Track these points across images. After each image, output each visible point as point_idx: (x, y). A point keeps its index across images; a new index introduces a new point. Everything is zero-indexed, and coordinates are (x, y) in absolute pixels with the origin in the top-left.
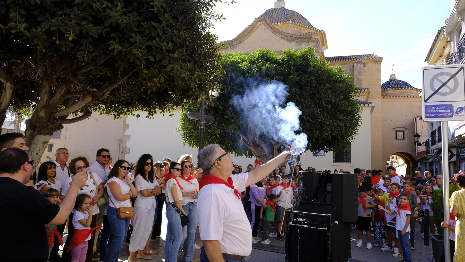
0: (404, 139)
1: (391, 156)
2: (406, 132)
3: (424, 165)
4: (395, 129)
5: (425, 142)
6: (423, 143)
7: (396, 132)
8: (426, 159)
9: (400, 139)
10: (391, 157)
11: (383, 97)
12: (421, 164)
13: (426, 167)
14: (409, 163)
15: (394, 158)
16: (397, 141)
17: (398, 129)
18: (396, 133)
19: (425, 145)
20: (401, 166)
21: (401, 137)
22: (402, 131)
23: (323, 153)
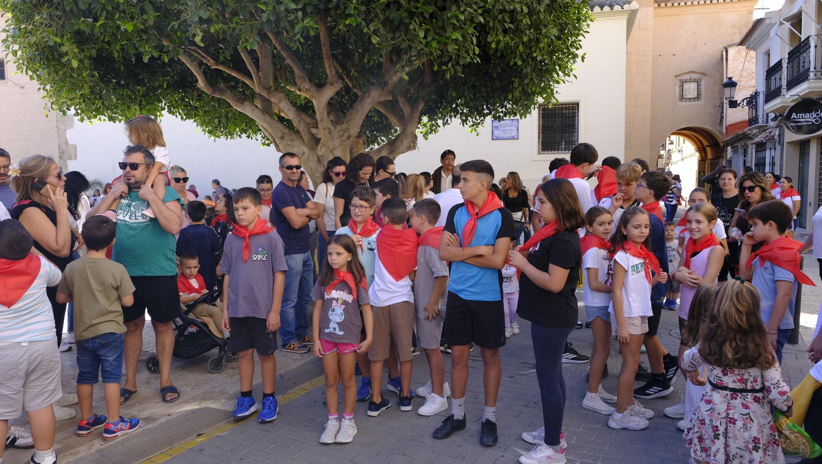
0: (698, 97)
1: (668, 139)
2: (703, 83)
3: (741, 151)
4: (681, 78)
5: (747, 98)
6: (743, 100)
7: (683, 83)
8: (746, 137)
9: (690, 99)
10: (668, 142)
11: (656, 5)
12: (735, 150)
13: (745, 156)
14: (705, 150)
15: (675, 144)
16: (684, 103)
17: (687, 77)
18: (682, 87)
19: (748, 104)
20: (687, 157)
21: (692, 93)
22: (695, 81)
23: (514, 134)
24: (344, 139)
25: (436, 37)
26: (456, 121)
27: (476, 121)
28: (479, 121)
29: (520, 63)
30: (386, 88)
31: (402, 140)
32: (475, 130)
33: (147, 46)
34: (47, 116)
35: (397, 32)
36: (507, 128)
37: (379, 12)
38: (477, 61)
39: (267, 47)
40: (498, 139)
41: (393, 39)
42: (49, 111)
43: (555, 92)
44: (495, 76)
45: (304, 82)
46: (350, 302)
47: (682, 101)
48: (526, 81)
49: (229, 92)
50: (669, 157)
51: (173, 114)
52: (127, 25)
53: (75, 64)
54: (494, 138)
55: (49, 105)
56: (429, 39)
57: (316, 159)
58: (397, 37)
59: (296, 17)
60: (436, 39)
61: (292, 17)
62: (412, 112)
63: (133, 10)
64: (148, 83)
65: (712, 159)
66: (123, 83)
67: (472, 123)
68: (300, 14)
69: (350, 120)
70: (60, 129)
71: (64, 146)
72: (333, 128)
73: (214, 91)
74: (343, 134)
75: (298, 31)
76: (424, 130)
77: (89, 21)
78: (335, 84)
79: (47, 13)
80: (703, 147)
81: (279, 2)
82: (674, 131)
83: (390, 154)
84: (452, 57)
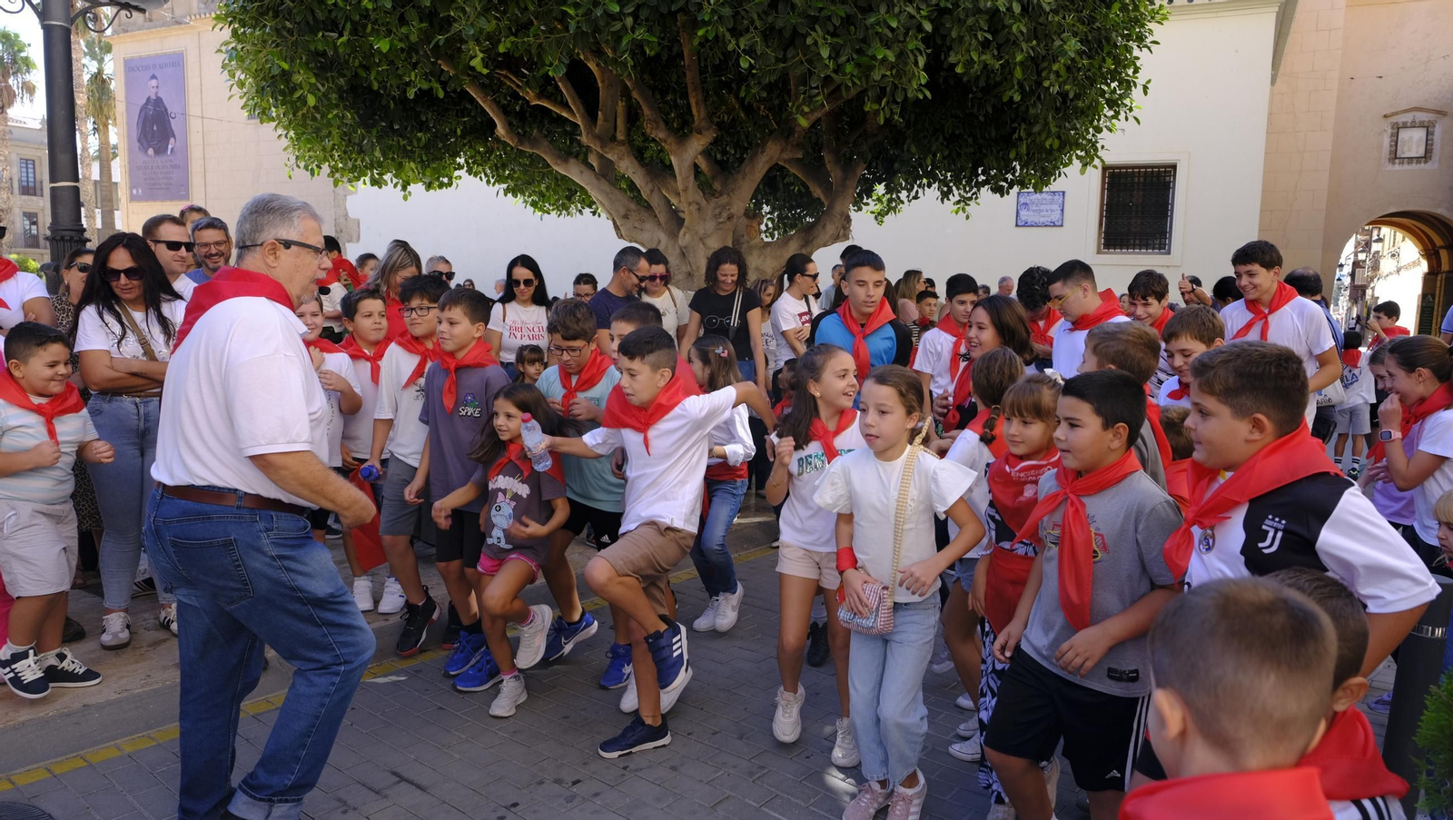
0: (1427, 156)
1: (1374, 233)
2: (1438, 130)
4: (1394, 119)
7: (1397, 128)
9: (1410, 160)
10: (1374, 238)
14: (1437, 254)
15: (1387, 241)
16: (1397, 167)
17: (1408, 118)
18: (1395, 137)
20: (1407, 267)
21: (1414, 149)
22: (1422, 125)
23: (1055, 216)
24: (721, 220)
25: (855, 56)
26: (933, 193)
27: (965, 194)
28: (969, 195)
29: (1017, 98)
30: (791, 139)
31: (825, 224)
32: (964, 210)
33: (413, 74)
34: (290, 177)
35: (791, 48)
36: (1042, 207)
37: (756, 17)
38: (925, 96)
39: (612, 71)
40: (1026, 225)
41: (784, 60)
42: (293, 169)
43: (1099, 146)
44: (982, 119)
45: (657, 128)
46: (525, 496)
47: (1394, 163)
48: (1036, 129)
49: (546, 143)
50: (1376, 267)
51: (475, 176)
52: (381, 42)
53: (311, 101)
54: (1019, 223)
55: (293, 159)
56: (843, 59)
57: (678, 251)
58: (789, 56)
59: (624, 27)
60: (853, 59)
61: (618, 26)
62: (845, 179)
63: (388, 20)
64: (433, 127)
65: (1448, 272)
66: (396, 127)
67: (957, 198)
68: (629, 21)
69: (733, 191)
70: (338, 194)
71: (342, 220)
72: (704, 202)
73: (521, 142)
74: (720, 213)
75: (625, 48)
76: (879, 207)
77: (331, 37)
78: (704, 132)
79: (271, 27)
80: (1433, 249)
81: (596, 4)
82: (1372, 218)
83: (803, 246)
84: (885, 88)
